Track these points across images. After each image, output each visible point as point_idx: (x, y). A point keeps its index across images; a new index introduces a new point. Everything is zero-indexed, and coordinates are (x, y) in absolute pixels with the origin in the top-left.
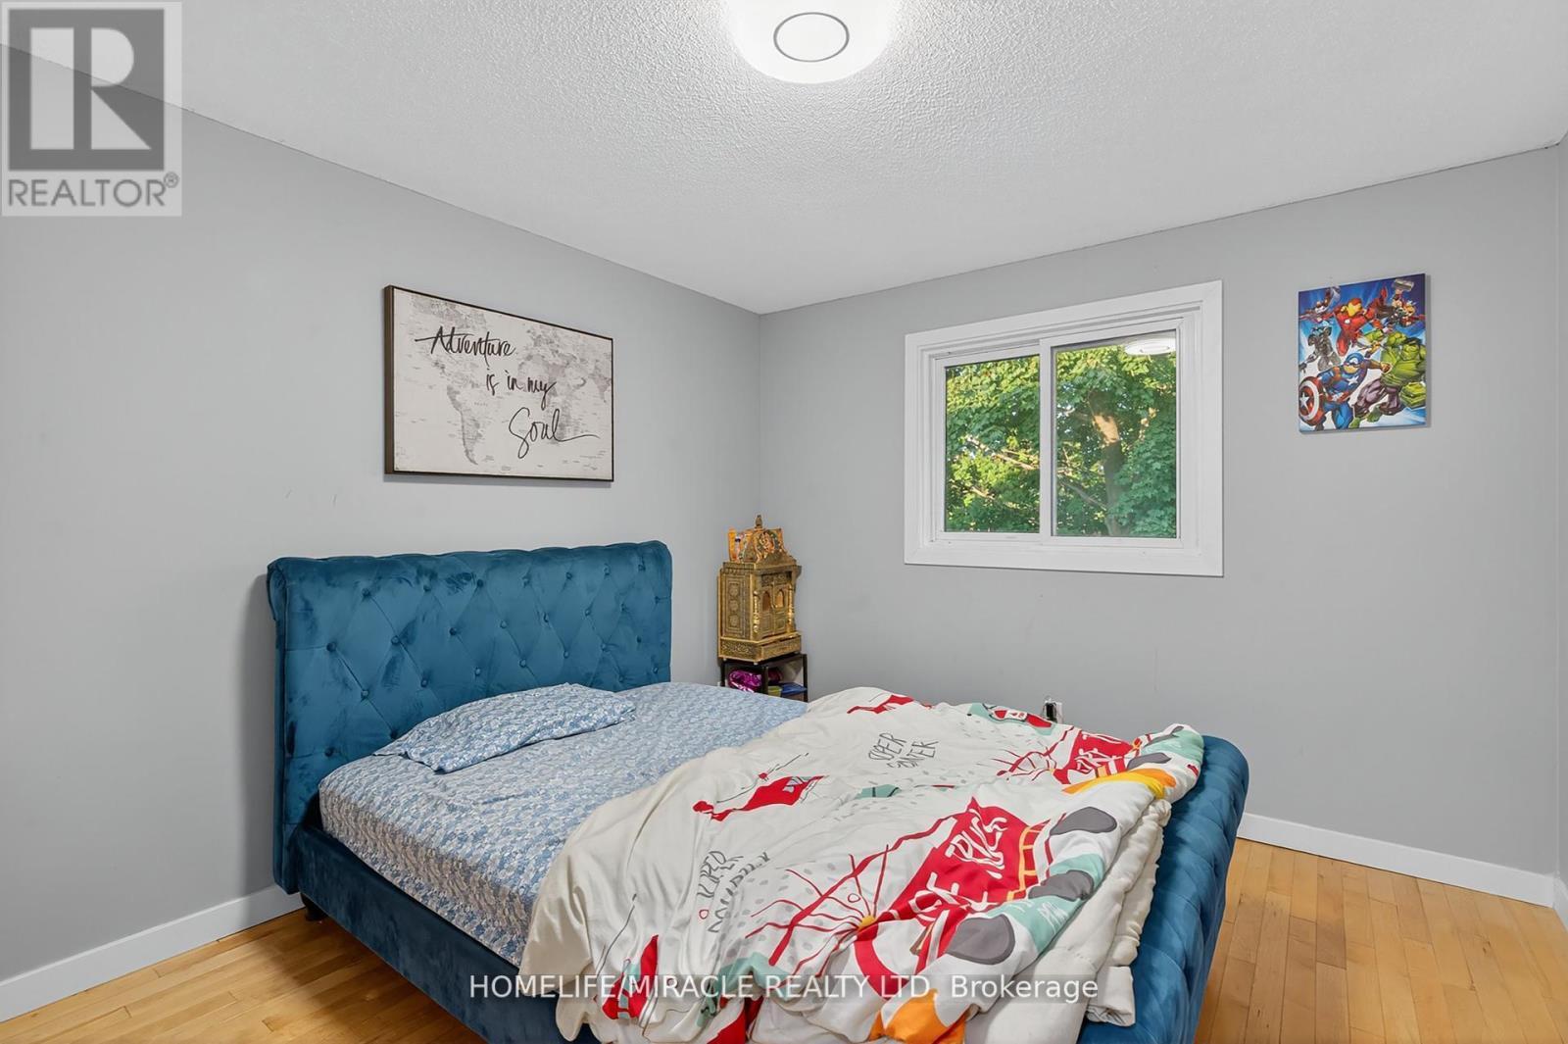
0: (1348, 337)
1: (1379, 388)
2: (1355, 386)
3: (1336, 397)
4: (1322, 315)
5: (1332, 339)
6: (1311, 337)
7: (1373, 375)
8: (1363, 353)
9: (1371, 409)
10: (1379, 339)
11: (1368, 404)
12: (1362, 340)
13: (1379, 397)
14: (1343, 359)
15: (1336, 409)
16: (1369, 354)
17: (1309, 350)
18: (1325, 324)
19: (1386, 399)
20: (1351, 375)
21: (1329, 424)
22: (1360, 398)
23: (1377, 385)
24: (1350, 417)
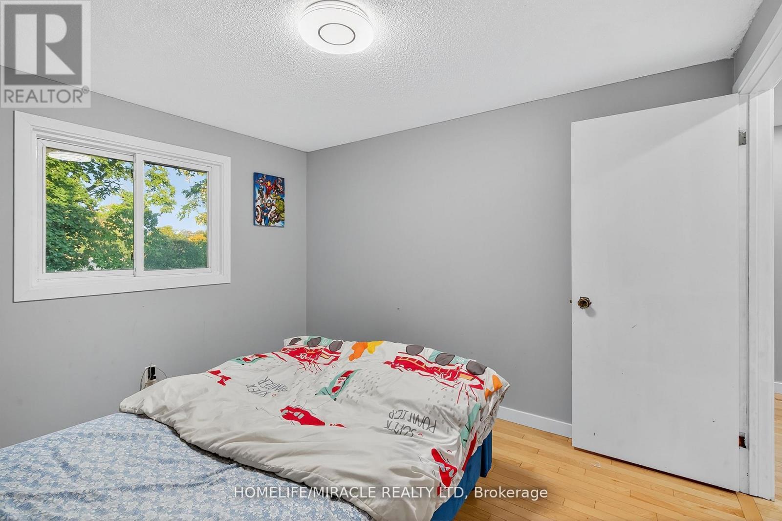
0: (268, 194)
1: (275, 213)
2: (270, 211)
3: (265, 214)
4: (262, 183)
5: (264, 192)
6: (259, 190)
7: (274, 208)
8: (271, 200)
9: (273, 219)
10: (275, 196)
11: (273, 218)
12: (271, 196)
13: (275, 216)
14: (267, 201)
16: (273, 200)
17: (258, 195)
18: (262, 187)
19: (276, 217)
20: (269, 207)
21: (263, 223)
22: (271, 215)
23: (274, 212)
24: (268, 221)
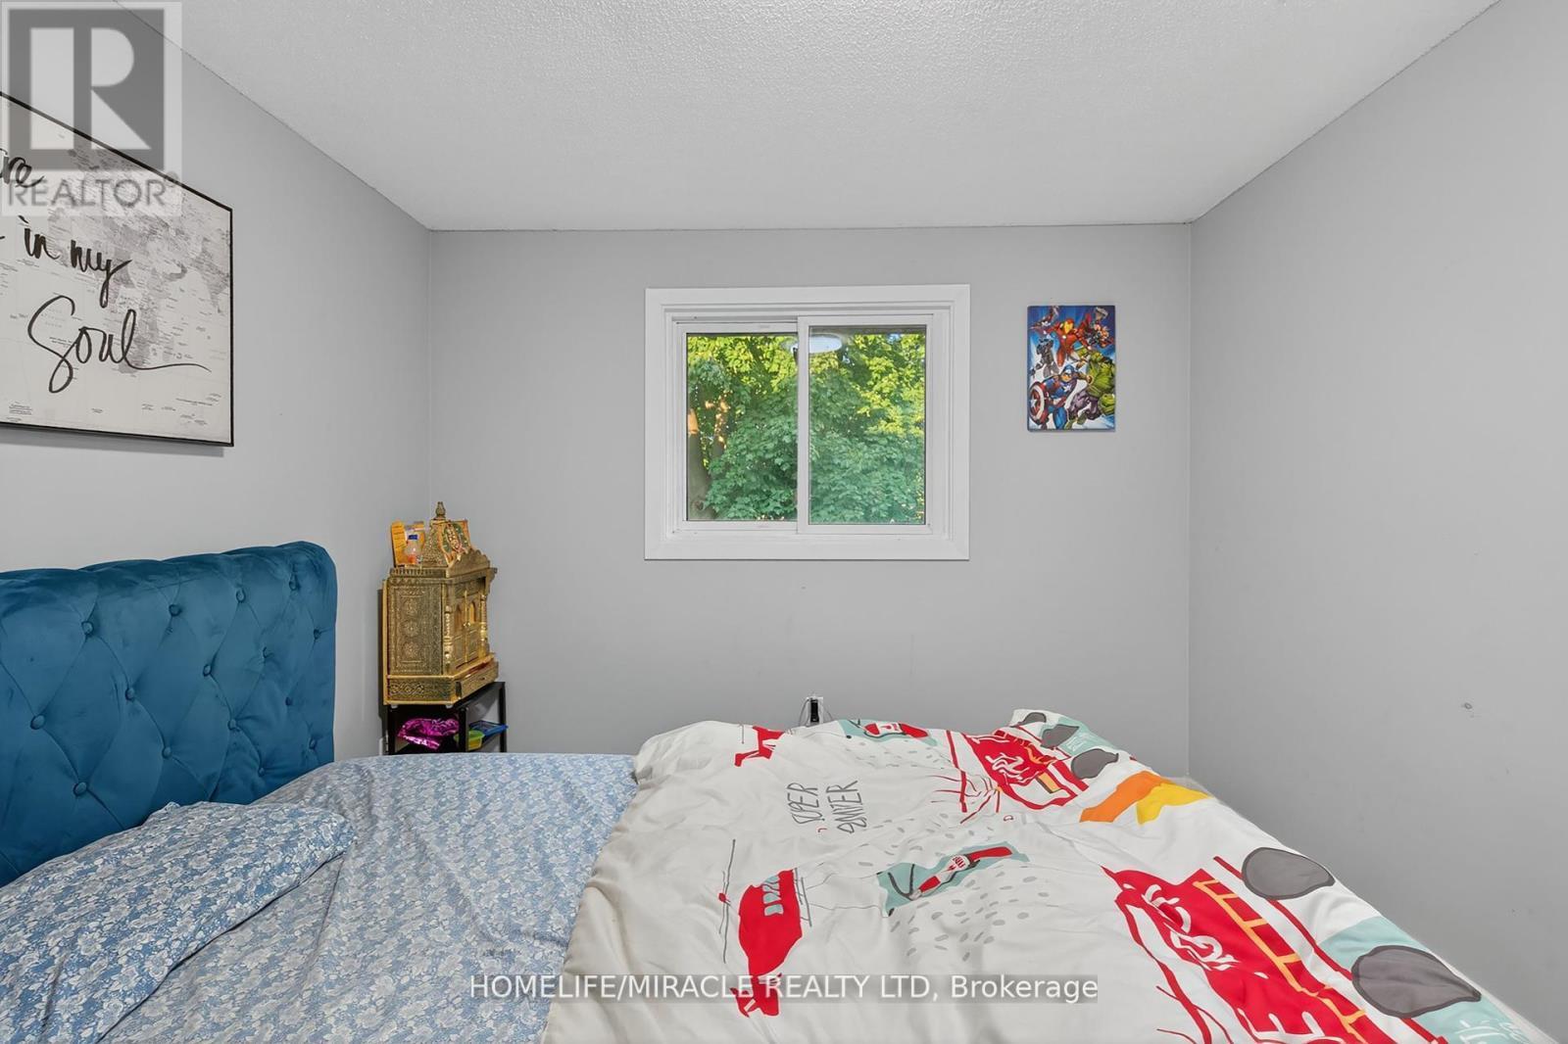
0: (1065, 351)
1: (1085, 397)
2: (1069, 393)
3: (1056, 401)
4: (1047, 329)
5: (1054, 350)
6: (1039, 347)
7: (1081, 385)
8: (1074, 365)
9: (1080, 413)
10: (1086, 355)
11: (1078, 409)
12: (1075, 355)
13: (1085, 404)
14: (1061, 369)
15: (1056, 412)
16: (1078, 367)
17: (1037, 358)
18: (1048, 337)
19: (1089, 406)
20: (1066, 384)
21: (1050, 424)
22: (1072, 403)
23: (1083, 394)
24: (1066, 420)
